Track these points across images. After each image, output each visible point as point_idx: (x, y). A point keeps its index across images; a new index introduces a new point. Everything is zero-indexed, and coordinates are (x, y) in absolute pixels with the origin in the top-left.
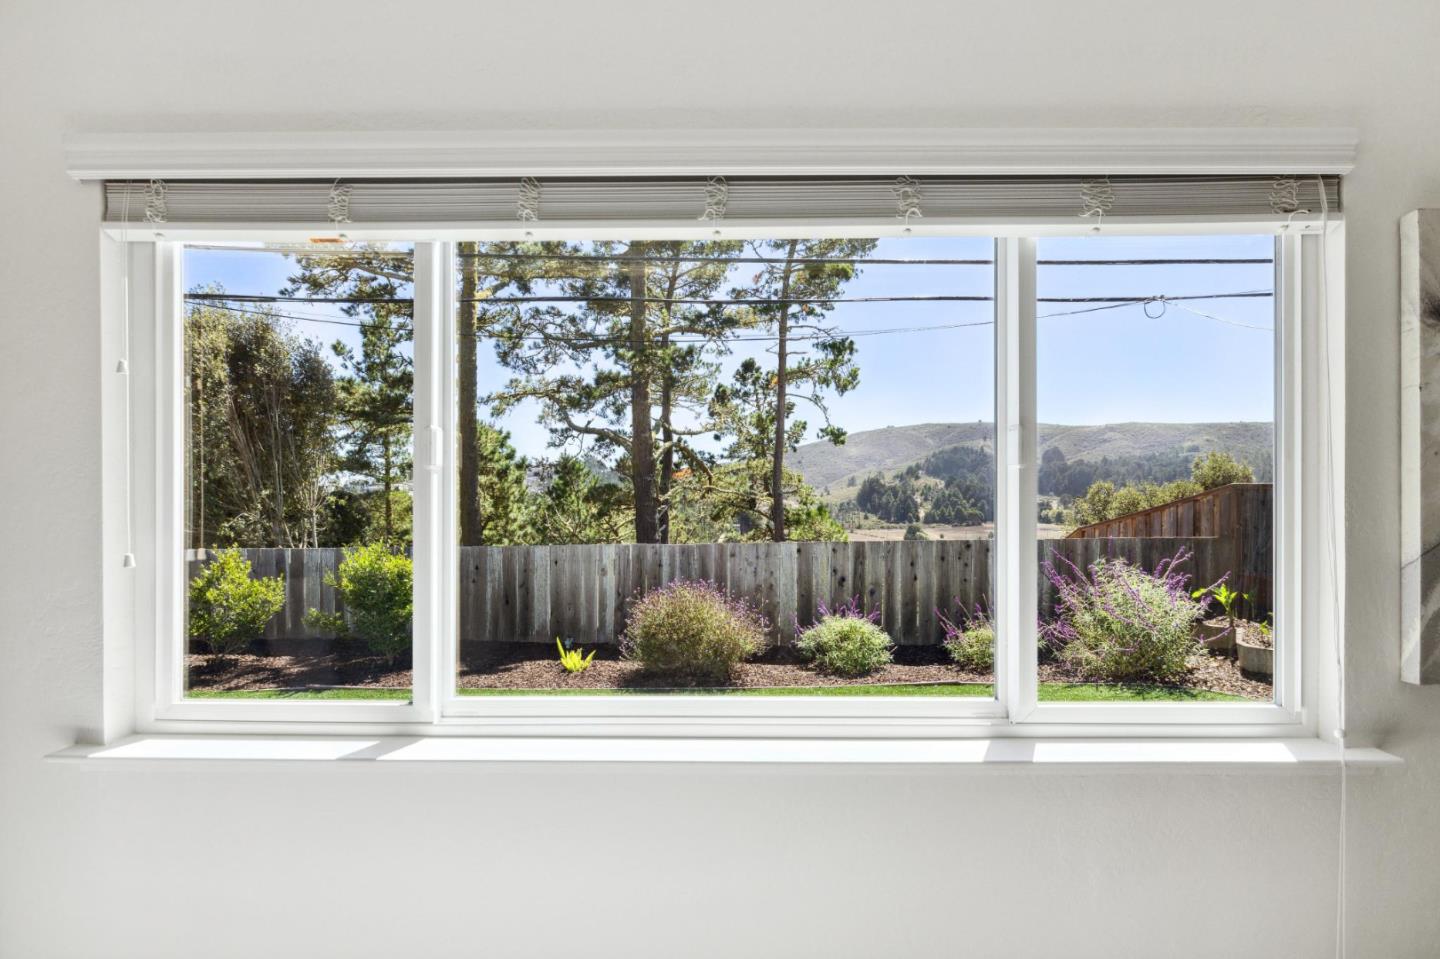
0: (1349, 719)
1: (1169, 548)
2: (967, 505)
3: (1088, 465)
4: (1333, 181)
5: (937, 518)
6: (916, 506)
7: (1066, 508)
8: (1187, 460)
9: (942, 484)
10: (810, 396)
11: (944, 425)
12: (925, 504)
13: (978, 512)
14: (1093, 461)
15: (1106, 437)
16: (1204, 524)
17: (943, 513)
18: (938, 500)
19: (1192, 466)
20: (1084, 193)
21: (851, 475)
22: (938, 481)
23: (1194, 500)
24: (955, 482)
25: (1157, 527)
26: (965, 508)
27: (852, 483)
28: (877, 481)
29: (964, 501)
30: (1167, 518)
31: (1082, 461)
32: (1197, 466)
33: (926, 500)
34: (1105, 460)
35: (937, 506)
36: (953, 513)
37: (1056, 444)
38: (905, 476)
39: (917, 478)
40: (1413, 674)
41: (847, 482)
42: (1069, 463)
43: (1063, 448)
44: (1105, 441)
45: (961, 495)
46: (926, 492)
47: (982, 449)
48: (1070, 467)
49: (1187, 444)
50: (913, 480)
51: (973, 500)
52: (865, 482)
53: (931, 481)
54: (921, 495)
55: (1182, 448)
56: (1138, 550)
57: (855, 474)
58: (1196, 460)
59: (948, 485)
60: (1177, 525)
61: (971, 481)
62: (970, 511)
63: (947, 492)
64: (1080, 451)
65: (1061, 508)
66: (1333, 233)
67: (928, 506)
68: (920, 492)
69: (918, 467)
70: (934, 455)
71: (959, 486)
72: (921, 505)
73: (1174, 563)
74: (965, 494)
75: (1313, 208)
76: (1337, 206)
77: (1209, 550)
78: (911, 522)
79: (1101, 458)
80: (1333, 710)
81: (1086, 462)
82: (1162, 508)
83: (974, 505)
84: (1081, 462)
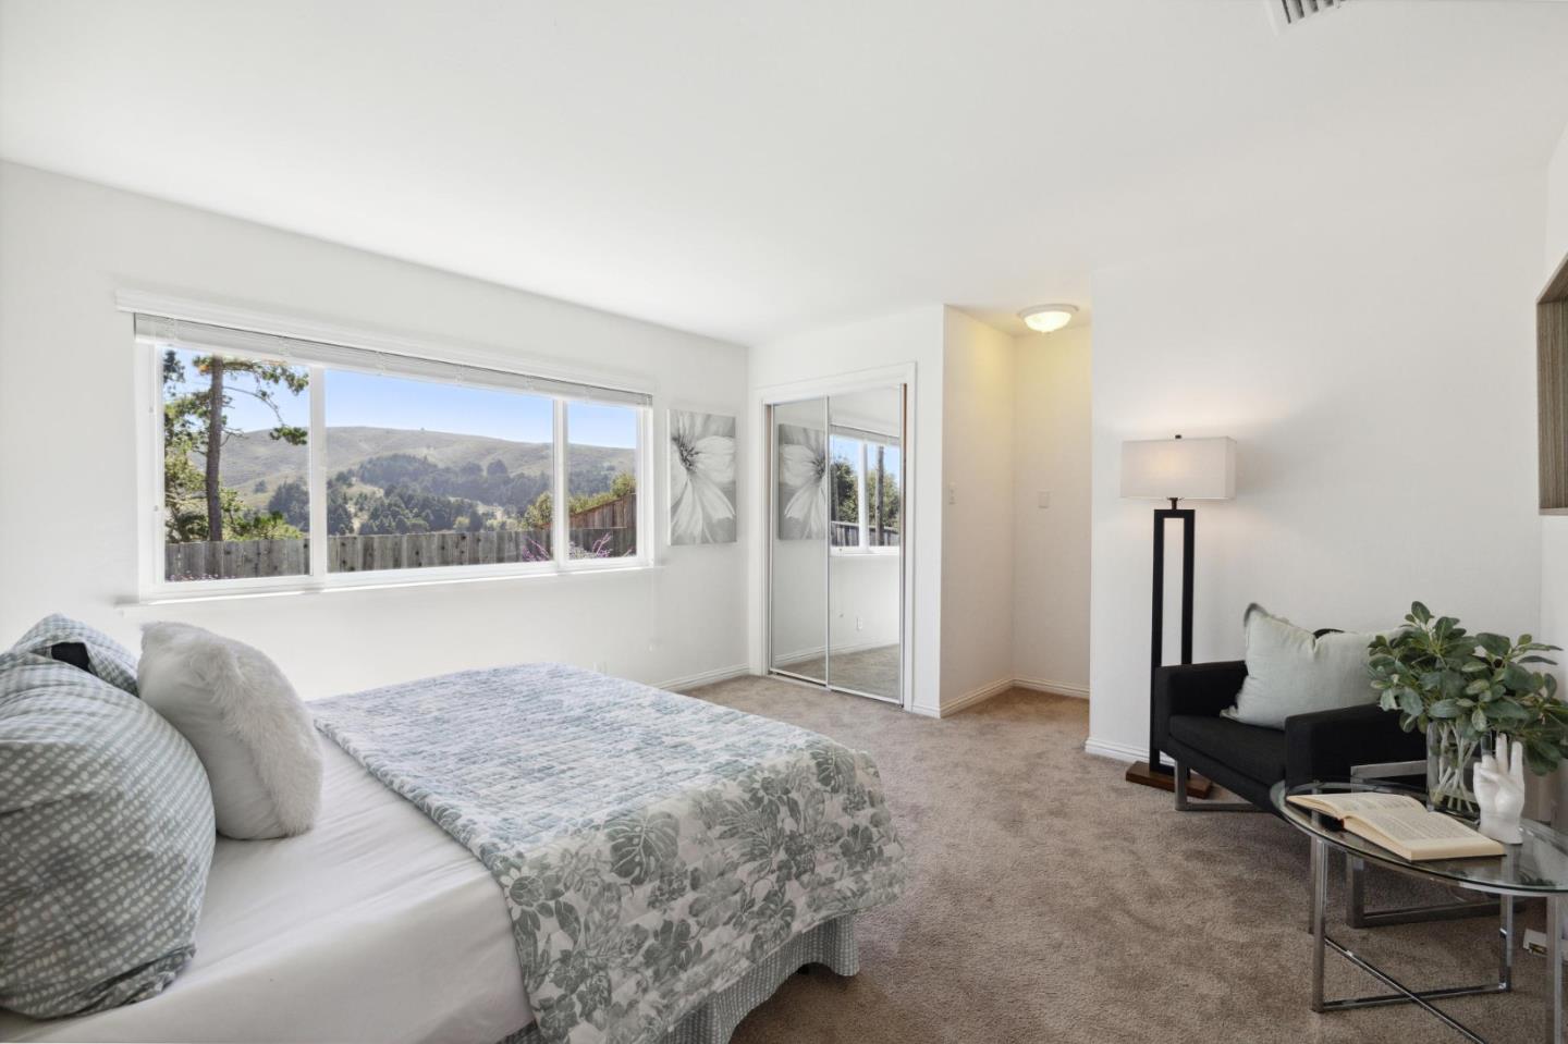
0: (656, 556)
1: (600, 533)
2: (410, 515)
3: (529, 479)
4: (650, 397)
5: (376, 529)
6: (349, 516)
7: (509, 517)
8: (606, 478)
9: (380, 493)
10: (255, 392)
11: (384, 429)
12: (360, 514)
13: (422, 522)
14: (532, 474)
16: (618, 520)
17: (382, 524)
18: (376, 510)
19: (610, 482)
20: (583, 390)
21: (258, 480)
22: (376, 489)
23: (612, 504)
24: (397, 491)
25: (591, 523)
26: (408, 518)
27: (260, 488)
28: (298, 487)
29: (407, 511)
30: (597, 516)
31: (523, 474)
32: (614, 482)
33: (361, 509)
35: (374, 515)
36: (393, 524)
37: (500, 457)
38: (334, 483)
39: (350, 485)
40: (669, 543)
41: (254, 487)
42: (512, 476)
43: (506, 462)
45: (403, 505)
46: (362, 500)
47: (425, 458)
48: (513, 480)
49: (606, 464)
50: (345, 487)
51: (415, 510)
52: (280, 489)
53: (368, 489)
54: (356, 504)
55: (603, 467)
56: (581, 536)
57: (266, 479)
58: (614, 477)
59: (387, 494)
60: (603, 522)
61: (414, 491)
62: (414, 521)
63: (387, 501)
64: (520, 465)
65: (505, 518)
66: (650, 412)
67: (365, 516)
68: (354, 500)
69: (351, 472)
70: (370, 461)
71: (401, 497)
72: (356, 515)
73: (603, 543)
74: (407, 503)
75: (645, 404)
76: (651, 404)
77: (621, 536)
78: (343, 533)
80: (651, 555)
82: (593, 510)
83: (417, 516)
84: (521, 476)
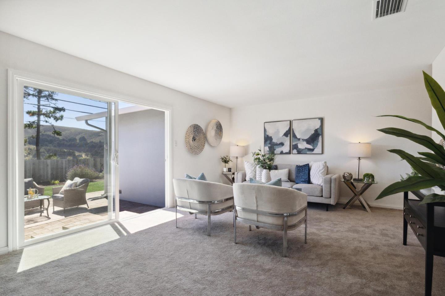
15: (100, 134)
34: (100, 142)
44: (100, 136)
79: (99, 141)
81: (94, 142)
